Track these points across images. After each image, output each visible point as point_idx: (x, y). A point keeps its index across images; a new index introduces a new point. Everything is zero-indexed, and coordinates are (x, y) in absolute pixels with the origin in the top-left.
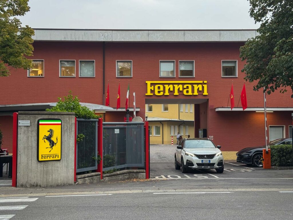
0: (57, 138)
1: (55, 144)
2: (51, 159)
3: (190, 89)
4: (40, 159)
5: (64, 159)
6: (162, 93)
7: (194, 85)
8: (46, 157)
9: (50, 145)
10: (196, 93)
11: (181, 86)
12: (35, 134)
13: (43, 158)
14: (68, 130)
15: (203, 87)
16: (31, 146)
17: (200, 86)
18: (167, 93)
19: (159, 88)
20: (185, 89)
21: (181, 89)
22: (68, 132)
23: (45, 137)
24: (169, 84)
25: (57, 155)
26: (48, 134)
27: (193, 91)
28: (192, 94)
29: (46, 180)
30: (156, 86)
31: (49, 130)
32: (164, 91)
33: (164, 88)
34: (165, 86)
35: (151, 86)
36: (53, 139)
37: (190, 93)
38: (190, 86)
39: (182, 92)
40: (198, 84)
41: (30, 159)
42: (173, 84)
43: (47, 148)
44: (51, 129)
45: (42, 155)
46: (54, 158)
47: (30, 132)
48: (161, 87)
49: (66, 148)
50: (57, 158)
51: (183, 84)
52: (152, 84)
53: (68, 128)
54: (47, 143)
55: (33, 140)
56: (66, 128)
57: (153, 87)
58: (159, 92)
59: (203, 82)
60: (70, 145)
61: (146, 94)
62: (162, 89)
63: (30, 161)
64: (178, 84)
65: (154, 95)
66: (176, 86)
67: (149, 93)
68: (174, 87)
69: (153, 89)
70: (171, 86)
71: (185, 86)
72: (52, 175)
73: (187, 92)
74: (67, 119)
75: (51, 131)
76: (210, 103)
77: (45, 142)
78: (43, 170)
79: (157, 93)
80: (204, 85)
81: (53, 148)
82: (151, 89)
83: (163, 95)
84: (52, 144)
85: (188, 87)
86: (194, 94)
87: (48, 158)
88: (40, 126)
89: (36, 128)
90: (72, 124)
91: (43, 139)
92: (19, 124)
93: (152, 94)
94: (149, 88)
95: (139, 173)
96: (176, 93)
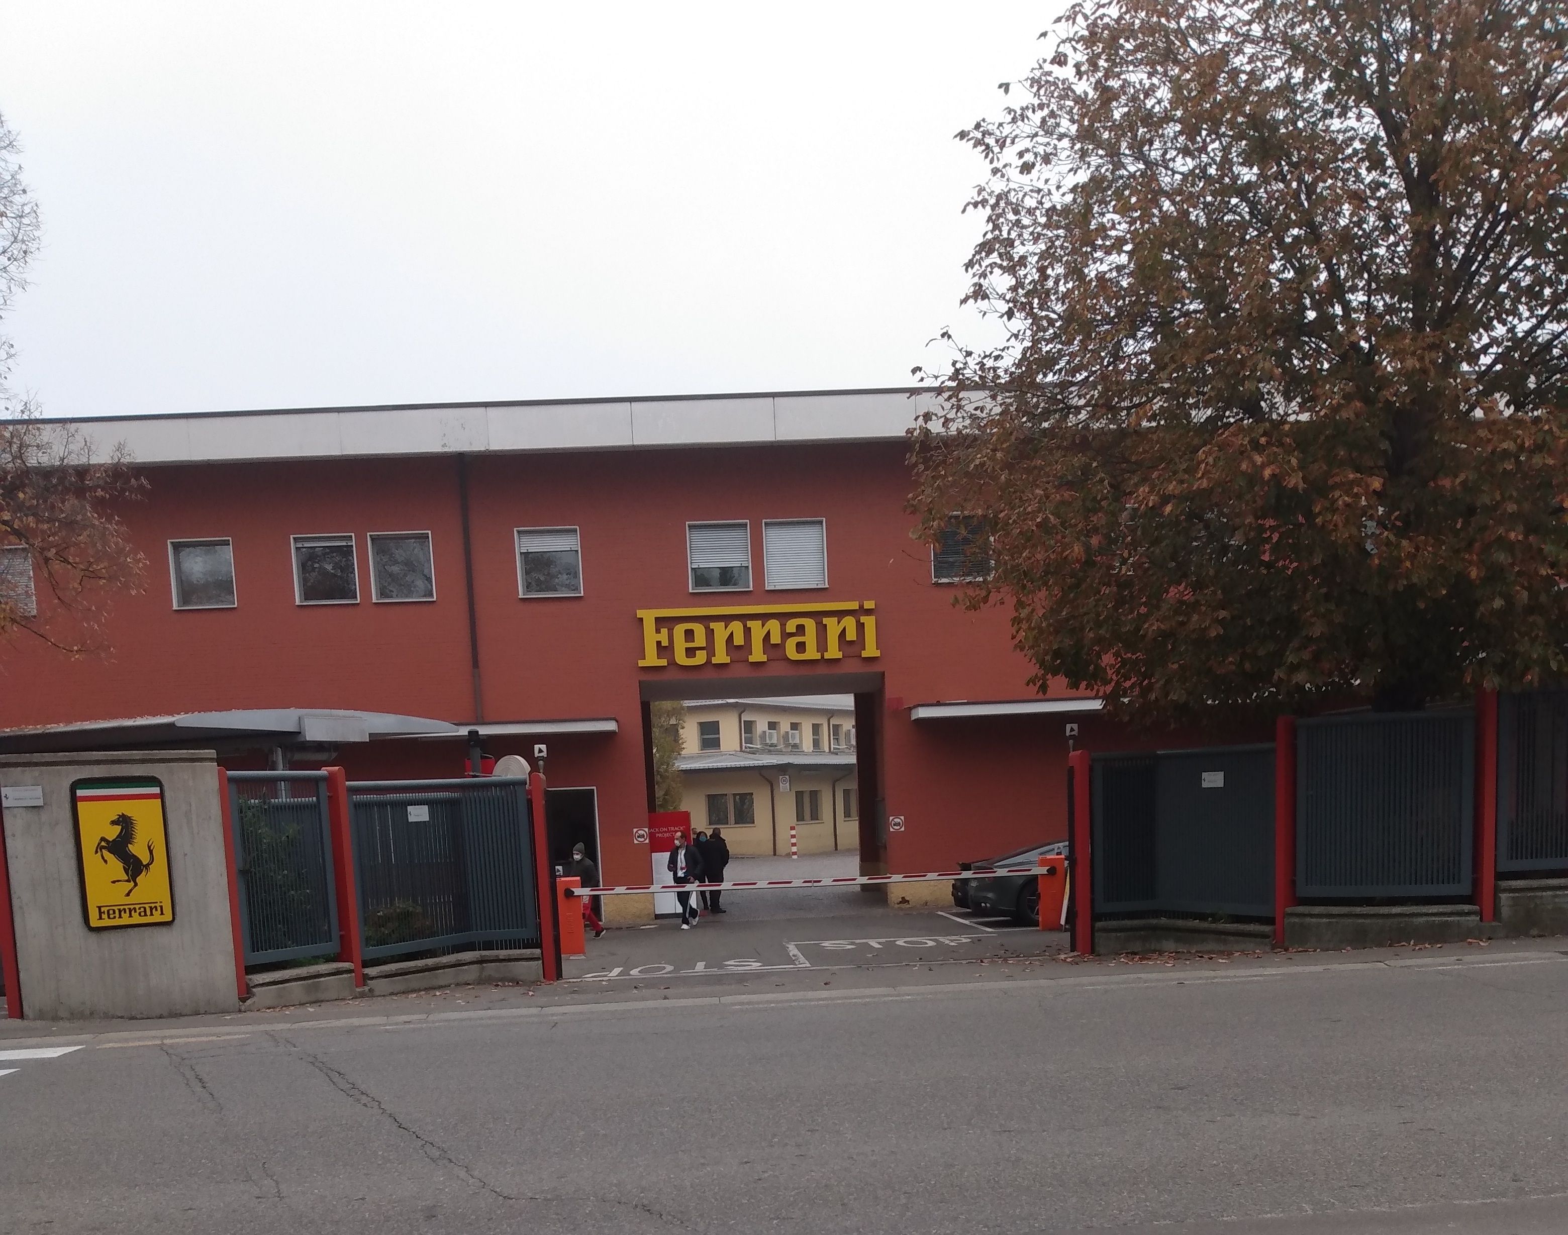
0: (149, 847)
1: (147, 866)
2: (136, 919)
3: (810, 638)
4: (94, 922)
5: (186, 919)
6: (700, 658)
7: (824, 621)
8: (117, 914)
9: (126, 871)
10: (834, 652)
11: (774, 626)
12: (65, 833)
13: (105, 916)
15: (860, 627)
16: (56, 876)
17: (849, 623)
18: (722, 656)
19: (689, 634)
20: (791, 635)
23: (103, 843)
27: (822, 645)
28: (817, 656)
29: (127, 993)
30: (679, 630)
32: (710, 648)
33: (710, 634)
34: (712, 625)
35: (658, 631)
36: (137, 849)
37: (811, 653)
38: (810, 625)
39: (782, 648)
41: (59, 921)
42: (743, 618)
45: (100, 908)
46: (145, 915)
47: (46, 828)
48: (699, 630)
49: (191, 881)
50: (158, 918)
51: (783, 617)
52: (660, 622)
57: (665, 632)
58: (690, 652)
59: (861, 607)
61: (641, 663)
62: (700, 639)
64: (765, 617)
65: (673, 664)
66: (754, 625)
67: (651, 659)
68: (747, 631)
69: (665, 643)
70: (736, 627)
71: (791, 626)
72: (146, 976)
73: (801, 647)
75: (125, 822)
76: (891, 691)
77: (105, 861)
79: (681, 659)
80: (863, 619)
81: (138, 880)
82: (659, 643)
83: (708, 662)
84: (134, 867)
85: (801, 629)
86: (827, 656)
87: (125, 916)
89: (68, 814)
91: (97, 852)
93: (663, 662)
94: (651, 637)
96: (758, 655)
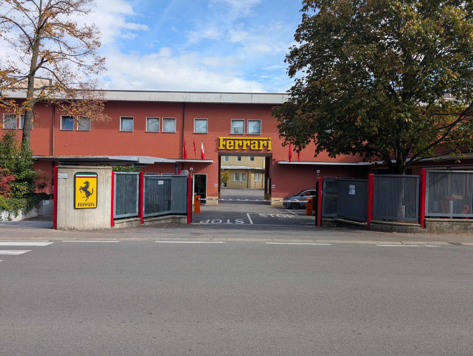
0: (92, 189)
1: (91, 194)
2: (87, 207)
3: (256, 145)
4: (77, 207)
5: (100, 207)
6: (232, 148)
7: (260, 141)
8: (83, 205)
9: (86, 194)
10: (261, 148)
11: (249, 142)
12: (72, 185)
13: (79, 206)
14: (104, 182)
15: (268, 143)
16: (69, 195)
17: (265, 142)
18: (237, 148)
19: (230, 143)
20: (252, 144)
21: (249, 145)
22: (104, 184)
23: (81, 188)
24: (238, 140)
25: (93, 203)
26: (84, 185)
27: (259, 147)
28: (258, 149)
29: (83, 225)
30: (228, 142)
31: (85, 182)
32: (234, 146)
33: (235, 143)
34: (235, 141)
35: (223, 142)
36: (89, 190)
37: (257, 148)
38: (257, 142)
39: (250, 147)
40: (263, 140)
41: (68, 206)
42: (242, 140)
43: (83, 197)
44: (87, 182)
45: (78, 203)
46: (90, 206)
47: (68, 183)
48: (232, 142)
49: (102, 198)
50: (92, 206)
51: (251, 140)
52: (224, 139)
53: (105, 180)
54: (84, 193)
55: (70, 190)
56: (102, 180)
57: (225, 142)
58: (230, 146)
59: (268, 139)
60: (106, 195)
61: (219, 148)
62: (232, 144)
63: (68, 208)
64: (247, 140)
65: (226, 149)
66: (244, 141)
67: (221, 147)
68: (243, 143)
69: (225, 144)
70: (240, 142)
71: (252, 142)
72: (88, 221)
73: (254, 147)
74: (104, 173)
75: (87, 183)
76: (274, 157)
77: (81, 192)
78: (80, 216)
79: (228, 148)
80: (268, 141)
81: (89, 197)
82: (223, 144)
83: (234, 149)
84: (88, 194)
85: (254, 143)
86: (260, 149)
87: (85, 206)
88: (77, 179)
89: (73, 180)
90: (108, 177)
91: (79, 190)
92: (58, 176)
93: (224, 148)
94: (222, 143)
95: (181, 218)
96: (245, 148)
